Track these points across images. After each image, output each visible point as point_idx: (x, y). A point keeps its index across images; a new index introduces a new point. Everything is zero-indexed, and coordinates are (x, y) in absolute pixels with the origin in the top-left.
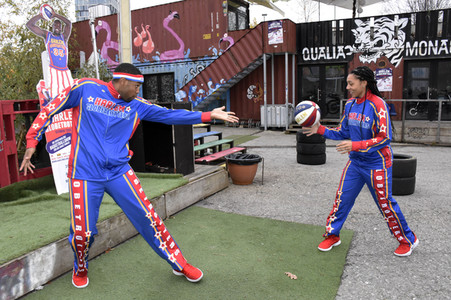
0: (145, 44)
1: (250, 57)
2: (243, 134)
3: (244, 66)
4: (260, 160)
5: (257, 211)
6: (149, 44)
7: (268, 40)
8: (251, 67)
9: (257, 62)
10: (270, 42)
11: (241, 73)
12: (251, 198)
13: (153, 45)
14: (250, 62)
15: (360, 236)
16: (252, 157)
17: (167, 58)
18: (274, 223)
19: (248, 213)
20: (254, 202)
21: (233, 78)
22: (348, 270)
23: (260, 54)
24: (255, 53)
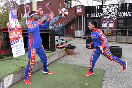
0: (40, 12)
1: (72, 16)
2: (69, 39)
3: (70, 19)
4: (75, 47)
5: (75, 63)
6: (42, 12)
7: (77, 11)
8: (72, 19)
9: (74, 18)
10: (78, 12)
11: (69, 21)
12: (73, 59)
13: (43, 12)
14: (71, 18)
15: (107, 71)
16: (73, 46)
17: (47, 16)
18: (80, 67)
19: (72, 64)
20: (74, 60)
21: (66, 22)
22: (104, 82)
23: (75, 15)
24: (73, 15)
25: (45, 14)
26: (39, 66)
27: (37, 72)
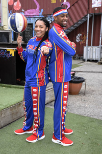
0: (15, 4)
1: (79, 16)
3: (75, 22)
4: (84, 81)
5: (81, 112)
6: (18, 4)
7: (92, 4)
8: (80, 22)
9: (84, 19)
10: (93, 6)
11: (73, 26)
12: (78, 103)
13: (20, 5)
14: (79, 19)
16: (79, 78)
17: (29, 14)
18: (92, 120)
19: (76, 113)
20: (80, 106)
21: (68, 29)
23: (86, 14)
24: (83, 13)
25: (26, 10)
26: (12, 114)
27: (8, 127)
